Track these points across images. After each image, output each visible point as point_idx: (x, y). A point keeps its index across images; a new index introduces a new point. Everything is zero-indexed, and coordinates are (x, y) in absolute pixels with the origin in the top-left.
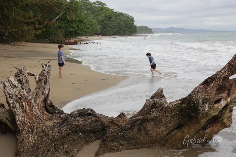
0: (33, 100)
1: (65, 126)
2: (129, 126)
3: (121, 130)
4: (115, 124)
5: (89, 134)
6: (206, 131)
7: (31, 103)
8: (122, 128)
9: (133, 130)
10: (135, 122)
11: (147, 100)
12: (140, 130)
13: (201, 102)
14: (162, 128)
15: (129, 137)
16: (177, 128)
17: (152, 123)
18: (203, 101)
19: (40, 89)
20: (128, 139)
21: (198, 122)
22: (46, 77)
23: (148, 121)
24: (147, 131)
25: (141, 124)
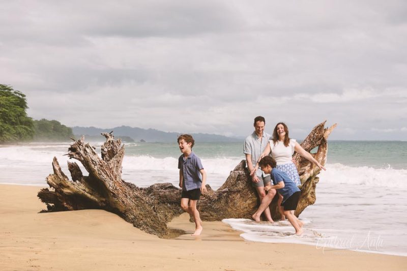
0: (115, 168)
1: (152, 196)
2: (216, 198)
3: (209, 201)
5: (176, 205)
7: (113, 171)
8: (210, 199)
9: (220, 203)
10: (221, 194)
11: (231, 172)
12: (227, 202)
15: (217, 209)
17: (239, 195)
19: (120, 157)
20: (216, 211)
22: (117, 147)
23: (234, 192)
24: (235, 203)
25: (227, 197)
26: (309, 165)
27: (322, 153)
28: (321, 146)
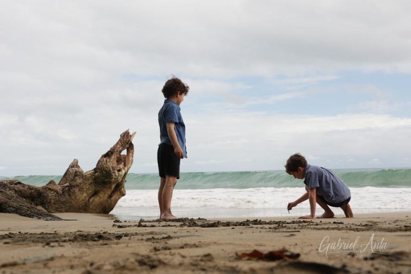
2: (61, 192)
3: (57, 195)
4: (50, 189)
6: (112, 199)
8: (57, 193)
9: (65, 196)
12: (69, 195)
13: (111, 170)
14: (85, 195)
15: (64, 201)
16: (93, 196)
17: (78, 189)
18: (112, 168)
20: (63, 203)
21: (110, 188)
23: (74, 187)
24: (76, 196)
25: (69, 190)
26: (123, 163)
27: (131, 154)
28: (130, 149)
